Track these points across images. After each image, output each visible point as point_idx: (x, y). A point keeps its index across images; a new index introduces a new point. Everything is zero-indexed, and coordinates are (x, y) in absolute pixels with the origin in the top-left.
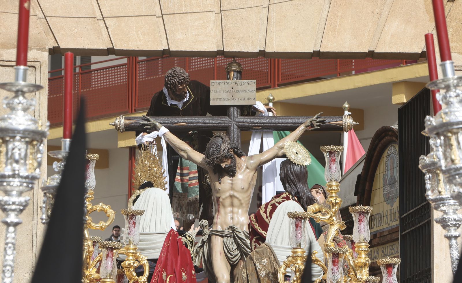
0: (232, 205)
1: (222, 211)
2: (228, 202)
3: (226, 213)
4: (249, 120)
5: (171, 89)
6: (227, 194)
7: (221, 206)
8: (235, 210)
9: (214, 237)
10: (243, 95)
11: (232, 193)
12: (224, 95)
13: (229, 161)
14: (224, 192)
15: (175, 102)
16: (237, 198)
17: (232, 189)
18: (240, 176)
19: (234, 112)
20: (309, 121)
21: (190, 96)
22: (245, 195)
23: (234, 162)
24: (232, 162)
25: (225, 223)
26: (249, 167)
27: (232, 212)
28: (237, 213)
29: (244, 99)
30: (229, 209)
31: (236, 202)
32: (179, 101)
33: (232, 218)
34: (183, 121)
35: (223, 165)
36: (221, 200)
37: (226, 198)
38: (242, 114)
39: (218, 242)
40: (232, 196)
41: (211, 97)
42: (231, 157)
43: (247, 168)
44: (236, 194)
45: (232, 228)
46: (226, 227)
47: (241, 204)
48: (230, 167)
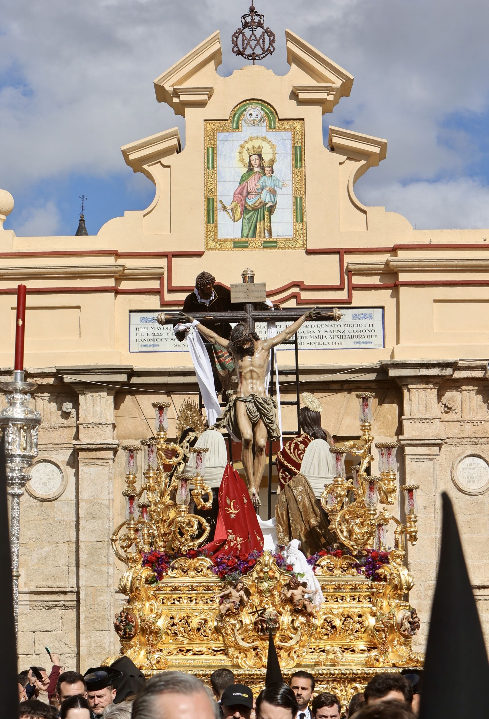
0: (252, 378)
1: (244, 382)
2: (248, 375)
3: (247, 384)
4: (261, 314)
5: (201, 289)
6: (248, 369)
7: (243, 379)
8: (255, 381)
9: (238, 403)
10: (256, 294)
11: (251, 368)
12: (242, 295)
13: (249, 344)
14: (246, 368)
15: (203, 301)
16: (256, 372)
17: (252, 365)
18: (257, 355)
19: (249, 308)
20: (308, 313)
21: (215, 296)
22: (262, 370)
23: (253, 344)
24: (251, 344)
25: (247, 392)
26: (264, 348)
27: (252, 383)
28: (256, 384)
29: (257, 297)
30: (250, 381)
31: (255, 375)
32: (207, 299)
33: (252, 388)
34: (210, 316)
35: (245, 347)
36: (243, 374)
37: (247, 372)
38: (255, 309)
39: (241, 406)
40: (251, 371)
41: (232, 297)
42: (251, 341)
43: (263, 349)
44: (255, 369)
45: (253, 395)
46: (247, 395)
47: (259, 377)
48: (250, 348)
